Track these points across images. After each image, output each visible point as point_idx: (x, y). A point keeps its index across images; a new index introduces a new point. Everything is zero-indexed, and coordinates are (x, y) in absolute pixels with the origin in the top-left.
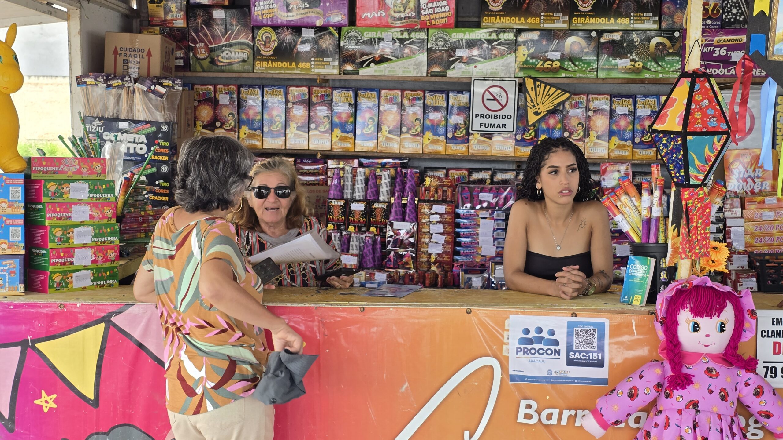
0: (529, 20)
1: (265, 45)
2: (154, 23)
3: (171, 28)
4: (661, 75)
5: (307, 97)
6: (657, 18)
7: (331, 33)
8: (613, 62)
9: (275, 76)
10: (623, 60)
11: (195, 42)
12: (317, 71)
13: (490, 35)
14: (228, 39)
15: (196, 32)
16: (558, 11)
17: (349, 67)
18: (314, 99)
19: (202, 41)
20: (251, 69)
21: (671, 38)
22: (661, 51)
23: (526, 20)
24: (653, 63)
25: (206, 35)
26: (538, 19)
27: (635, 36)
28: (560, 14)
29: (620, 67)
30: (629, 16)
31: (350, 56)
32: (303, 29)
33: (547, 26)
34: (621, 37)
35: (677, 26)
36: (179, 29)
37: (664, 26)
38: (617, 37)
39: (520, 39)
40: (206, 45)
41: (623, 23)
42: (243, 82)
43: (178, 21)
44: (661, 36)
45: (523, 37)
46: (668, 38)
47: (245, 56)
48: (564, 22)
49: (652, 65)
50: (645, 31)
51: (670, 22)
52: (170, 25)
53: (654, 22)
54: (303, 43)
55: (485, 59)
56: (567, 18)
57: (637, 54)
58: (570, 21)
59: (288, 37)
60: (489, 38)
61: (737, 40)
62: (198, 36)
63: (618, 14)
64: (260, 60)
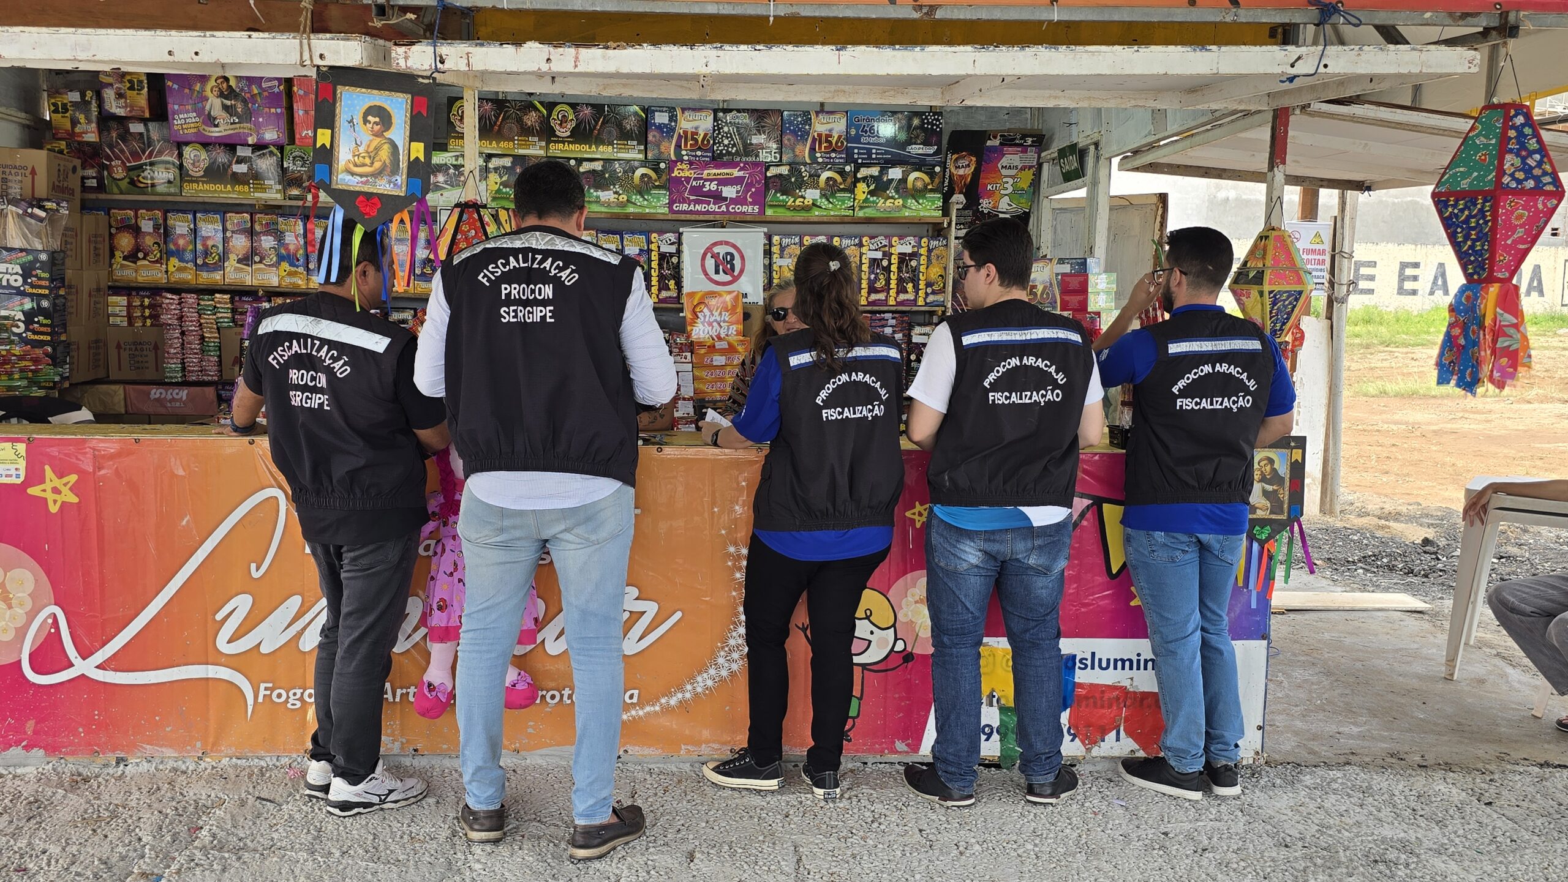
0: (502, 144)
1: (193, 164)
2: (59, 135)
3: (79, 143)
4: (647, 211)
5: (250, 225)
6: (642, 147)
7: (271, 153)
8: (595, 194)
9: (207, 200)
10: (606, 193)
11: (109, 159)
12: (257, 195)
13: (457, 160)
14: (150, 155)
15: (111, 148)
16: (533, 136)
17: (295, 192)
18: (257, 228)
19: (118, 158)
20: (178, 191)
21: (656, 170)
22: (647, 184)
23: (498, 144)
24: (638, 197)
25: (122, 151)
26: (511, 143)
27: (617, 166)
28: (536, 139)
29: (603, 199)
30: (611, 144)
31: (296, 179)
32: (238, 147)
33: (522, 152)
34: (603, 166)
35: (663, 157)
36: (88, 144)
37: (650, 156)
38: (598, 166)
39: (491, 166)
40: (123, 162)
41: (605, 151)
42: (169, 207)
43: (89, 135)
44: (645, 167)
45: (494, 163)
46: (653, 169)
47: (171, 177)
48: (541, 148)
49: (637, 198)
50: (628, 161)
51: (656, 151)
52: (80, 139)
53: (640, 152)
54: (239, 162)
55: (453, 186)
56: (543, 144)
57: (621, 186)
58: (547, 148)
59: (222, 157)
60: (455, 163)
61: (728, 174)
62: (113, 152)
63: (599, 141)
64: (189, 182)
